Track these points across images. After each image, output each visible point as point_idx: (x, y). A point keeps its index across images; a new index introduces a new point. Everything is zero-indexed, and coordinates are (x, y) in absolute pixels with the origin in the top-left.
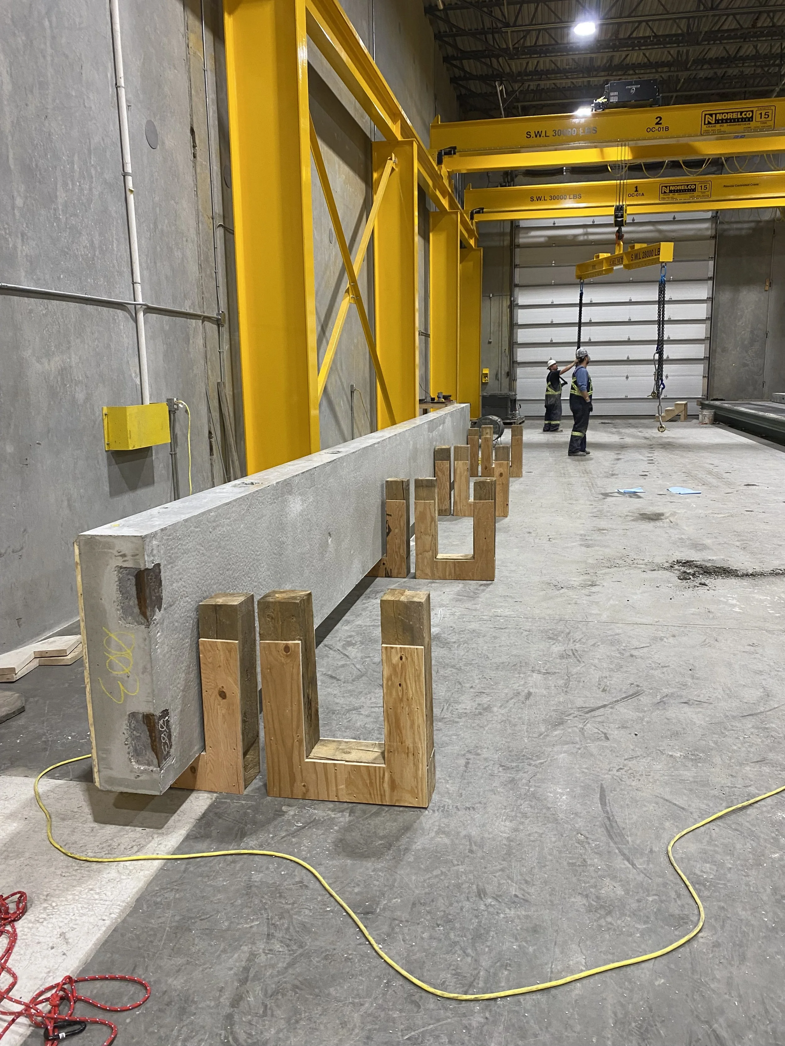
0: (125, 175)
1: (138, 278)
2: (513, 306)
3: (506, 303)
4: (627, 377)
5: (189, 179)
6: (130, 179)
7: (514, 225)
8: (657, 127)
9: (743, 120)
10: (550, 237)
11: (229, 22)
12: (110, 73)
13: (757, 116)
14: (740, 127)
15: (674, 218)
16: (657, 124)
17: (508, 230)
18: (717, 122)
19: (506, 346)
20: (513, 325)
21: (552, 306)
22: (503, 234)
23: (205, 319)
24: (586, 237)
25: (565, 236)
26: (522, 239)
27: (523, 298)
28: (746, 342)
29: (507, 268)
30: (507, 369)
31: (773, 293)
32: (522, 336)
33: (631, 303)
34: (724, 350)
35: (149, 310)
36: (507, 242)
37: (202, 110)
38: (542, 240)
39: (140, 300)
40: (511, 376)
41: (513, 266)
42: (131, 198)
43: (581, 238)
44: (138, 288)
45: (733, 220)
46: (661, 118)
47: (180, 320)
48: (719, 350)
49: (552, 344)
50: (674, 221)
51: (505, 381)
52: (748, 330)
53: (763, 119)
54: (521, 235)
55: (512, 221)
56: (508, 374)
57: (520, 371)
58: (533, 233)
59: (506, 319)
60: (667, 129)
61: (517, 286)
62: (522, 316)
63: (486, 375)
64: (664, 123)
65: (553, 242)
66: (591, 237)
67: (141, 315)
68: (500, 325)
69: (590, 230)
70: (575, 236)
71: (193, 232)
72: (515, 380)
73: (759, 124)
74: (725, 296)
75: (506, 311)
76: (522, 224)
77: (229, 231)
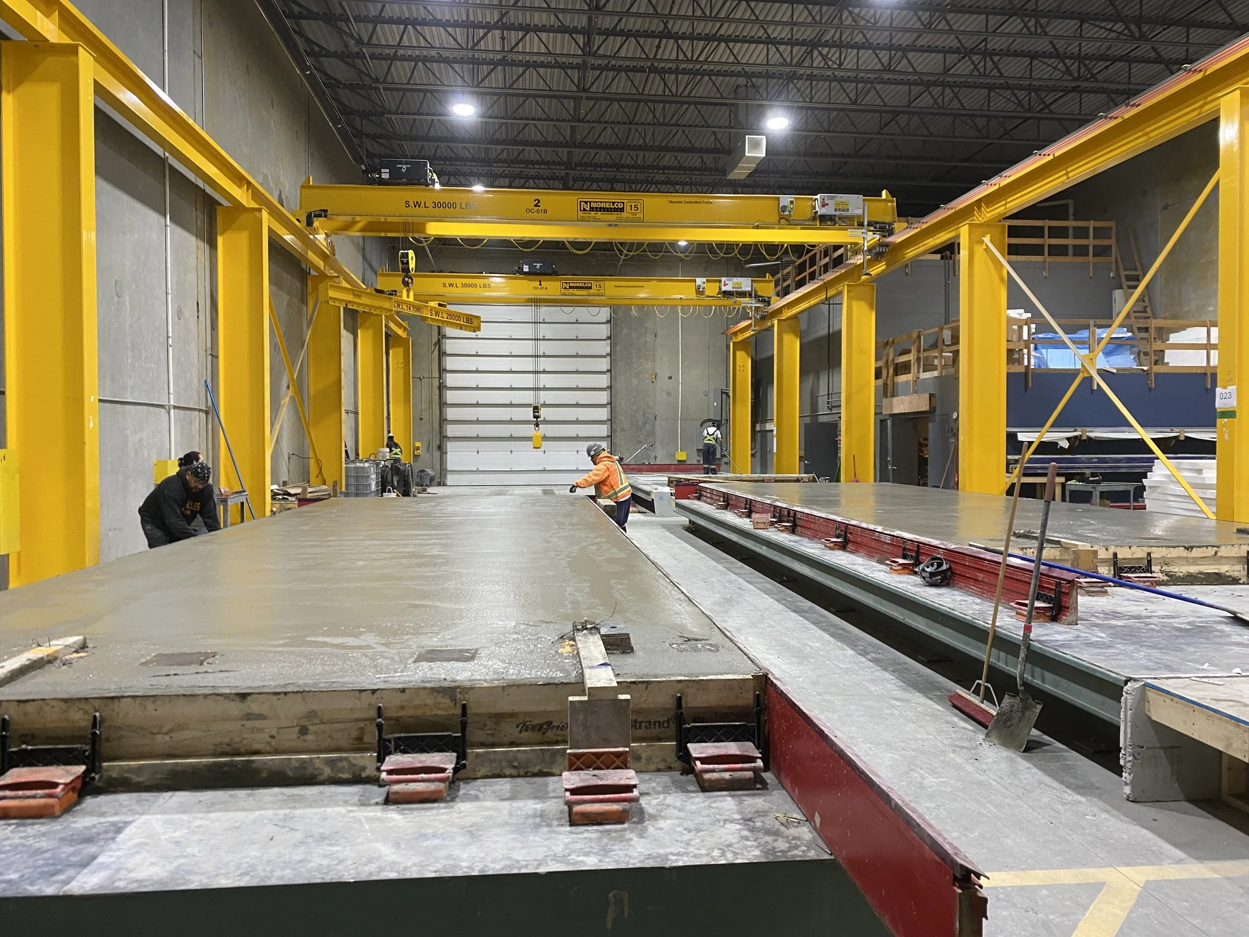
0: (168, 337)
1: (172, 391)
2: (442, 387)
4: (544, 452)
5: (196, 331)
6: (170, 340)
8: (536, 208)
9: (616, 210)
11: (220, 240)
12: (164, 288)
13: (627, 208)
14: (613, 216)
16: (536, 206)
18: (592, 209)
20: (443, 404)
23: (200, 410)
34: (623, 430)
35: (175, 407)
37: (203, 290)
39: (172, 403)
40: (441, 451)
42: (170, 349)
44: (172, 396)
46: (539, 201)
47: (188, 412)
48: (619, 430)
51: (435, 454)
53: (633, 211)
56: (439, 447)
57: (451, 445)
59: (436, 398)
60: (545, 211)
61: (445, 370)
63: (418, 448)
64: (542, 206)
67: (172, 411)
68: (431, 403)
71: (196, 360)
72: (445, 454)
73: (629, 215)
77: (215, 357)
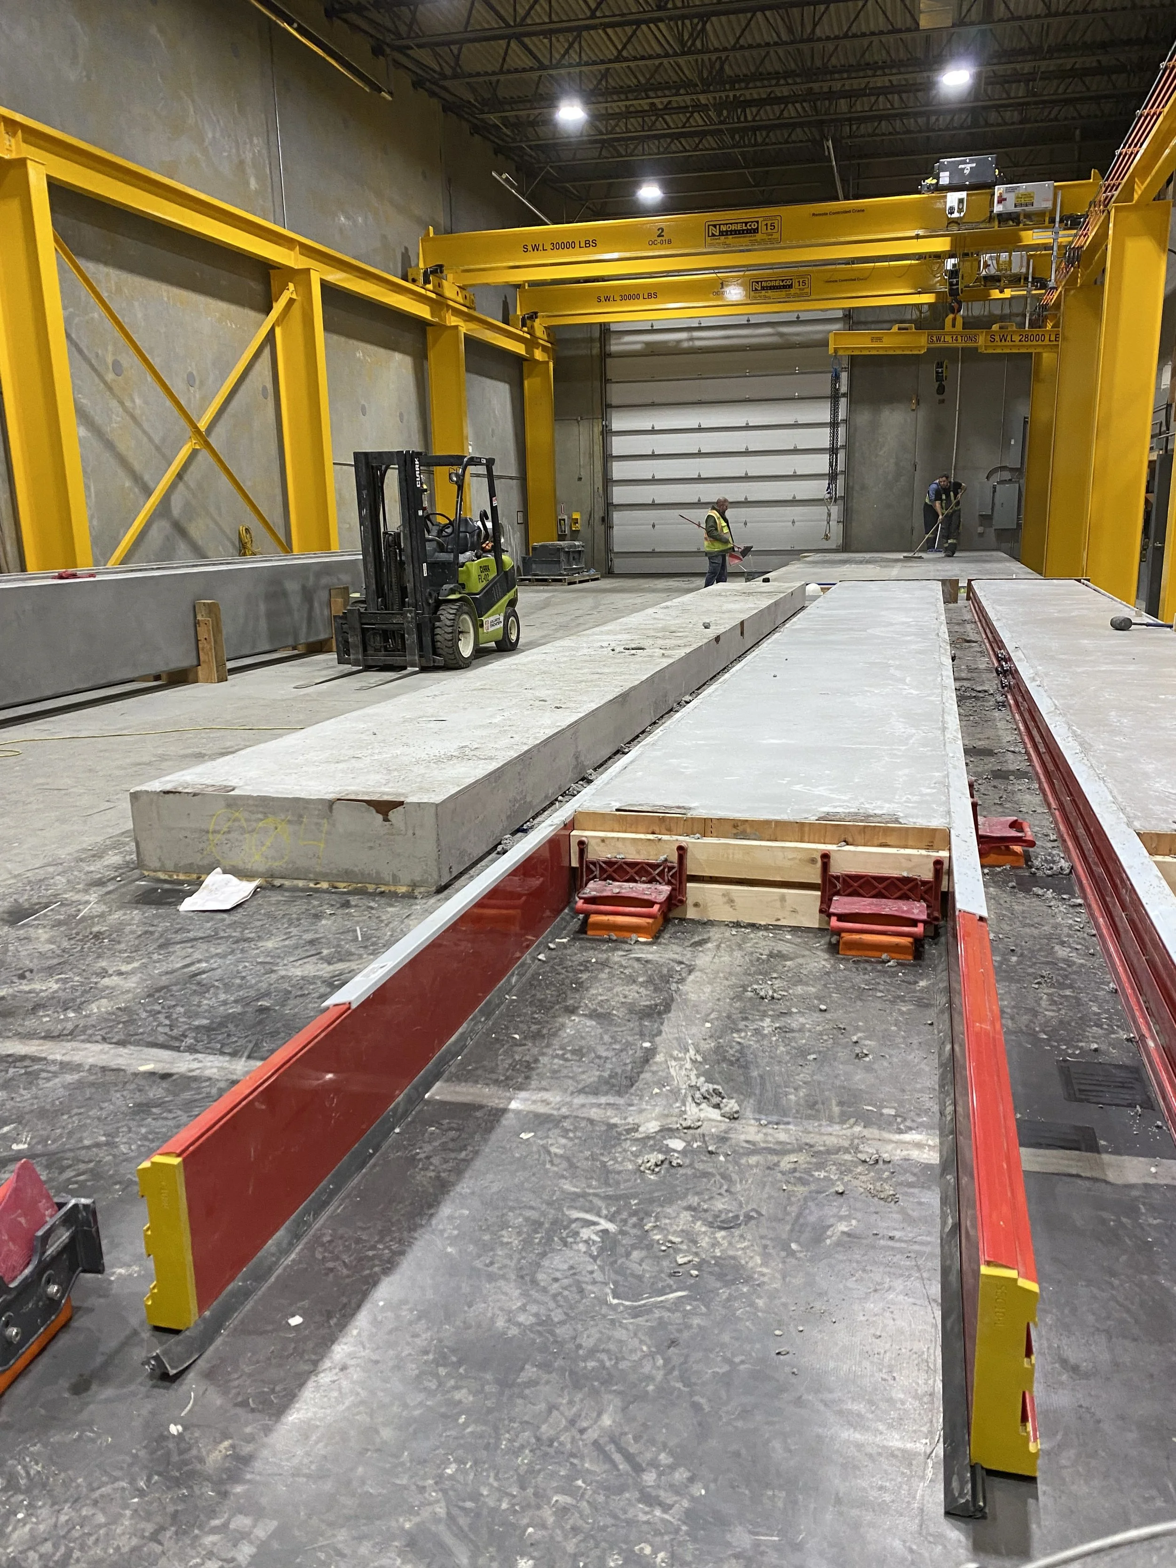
2: (607, 433)
3: (597, 429)
4: (746, 524)
7: (605, 330)
10: (648, 344)
15: (798, 317)
17: (597, 334)
19: (599, 484)
20: (607, 458)
21: (653, 431)
22: (592, 340)
24: (691, 343)
25: (665, 342)
26: (615, 347)
27: (618, 423)
28: (890, 477)
29: (597, 384)
30: (601, 514)
31: (922, 414)
32: (619, 470)
33: (747, 428)
34: (863, 487)
36: (596, 351)
38: (638, 347)
40: (606, 521)
41: (606, 381)
43: (685, 345)
45: (870, 319)
48: (857, 487)
49: (654, 481)
50: (798, 322)
51: (600, 529)
52: (892, 461)
54: (613, 342)
55: (600, 324)
56: (603, 519)
57: (617, 516)
58: (628, 339)
59: (598, 449)
61: (610, 406)
62: (618, 446)
63: (576, 521)
65: (652, 351)
66: (698, 343)
68: (592, 456)
69: (696, 334)
70: (679, 342)
72: (611, 527)
74: (863, 418)
75: (598, 438)
76: (613, 328)
